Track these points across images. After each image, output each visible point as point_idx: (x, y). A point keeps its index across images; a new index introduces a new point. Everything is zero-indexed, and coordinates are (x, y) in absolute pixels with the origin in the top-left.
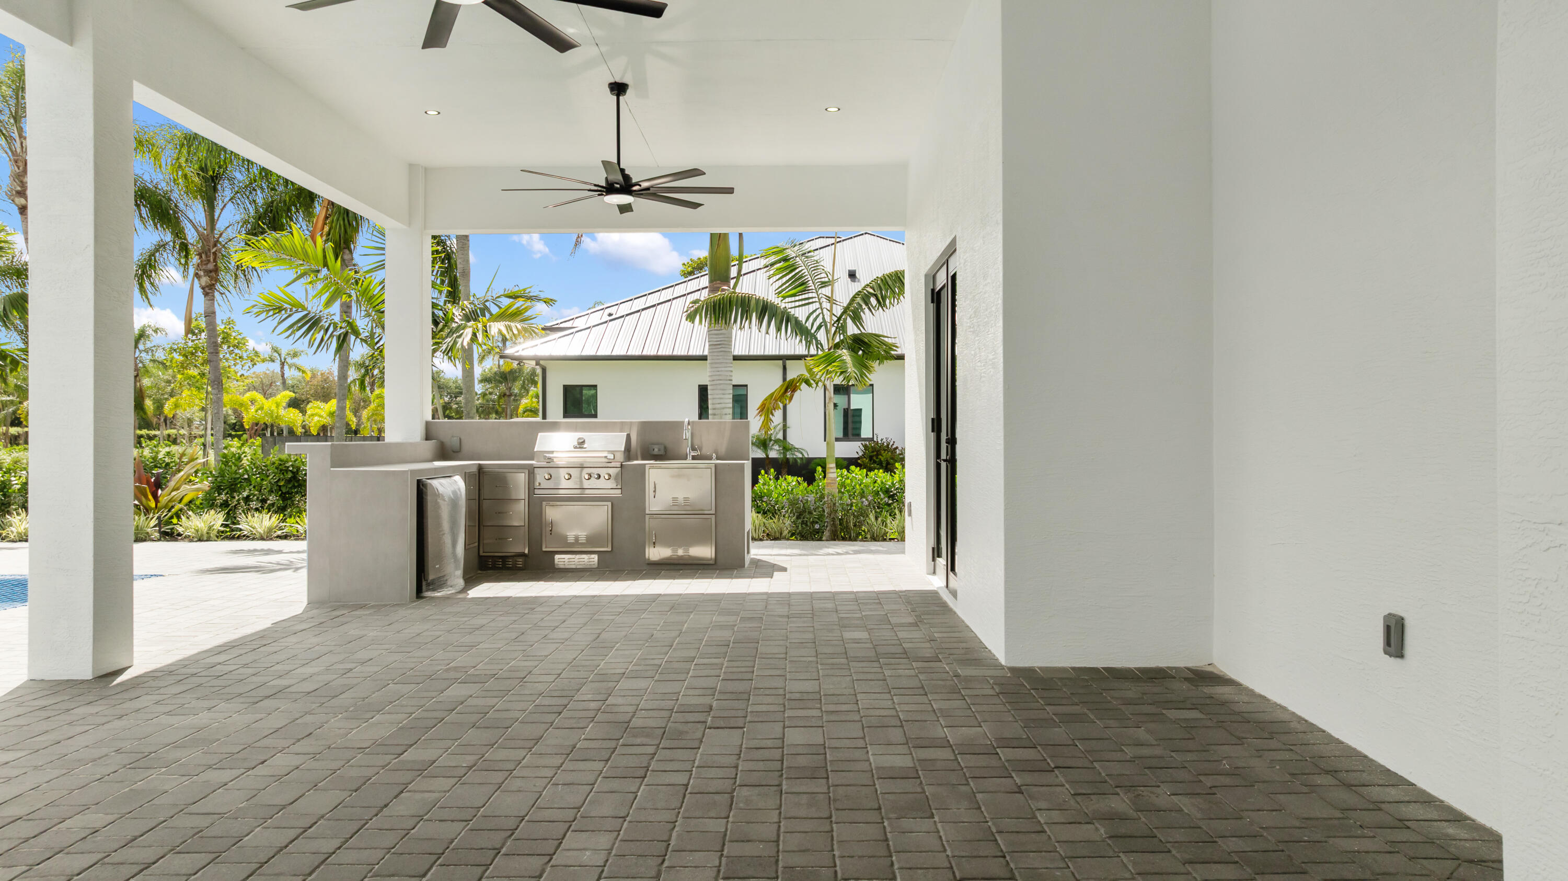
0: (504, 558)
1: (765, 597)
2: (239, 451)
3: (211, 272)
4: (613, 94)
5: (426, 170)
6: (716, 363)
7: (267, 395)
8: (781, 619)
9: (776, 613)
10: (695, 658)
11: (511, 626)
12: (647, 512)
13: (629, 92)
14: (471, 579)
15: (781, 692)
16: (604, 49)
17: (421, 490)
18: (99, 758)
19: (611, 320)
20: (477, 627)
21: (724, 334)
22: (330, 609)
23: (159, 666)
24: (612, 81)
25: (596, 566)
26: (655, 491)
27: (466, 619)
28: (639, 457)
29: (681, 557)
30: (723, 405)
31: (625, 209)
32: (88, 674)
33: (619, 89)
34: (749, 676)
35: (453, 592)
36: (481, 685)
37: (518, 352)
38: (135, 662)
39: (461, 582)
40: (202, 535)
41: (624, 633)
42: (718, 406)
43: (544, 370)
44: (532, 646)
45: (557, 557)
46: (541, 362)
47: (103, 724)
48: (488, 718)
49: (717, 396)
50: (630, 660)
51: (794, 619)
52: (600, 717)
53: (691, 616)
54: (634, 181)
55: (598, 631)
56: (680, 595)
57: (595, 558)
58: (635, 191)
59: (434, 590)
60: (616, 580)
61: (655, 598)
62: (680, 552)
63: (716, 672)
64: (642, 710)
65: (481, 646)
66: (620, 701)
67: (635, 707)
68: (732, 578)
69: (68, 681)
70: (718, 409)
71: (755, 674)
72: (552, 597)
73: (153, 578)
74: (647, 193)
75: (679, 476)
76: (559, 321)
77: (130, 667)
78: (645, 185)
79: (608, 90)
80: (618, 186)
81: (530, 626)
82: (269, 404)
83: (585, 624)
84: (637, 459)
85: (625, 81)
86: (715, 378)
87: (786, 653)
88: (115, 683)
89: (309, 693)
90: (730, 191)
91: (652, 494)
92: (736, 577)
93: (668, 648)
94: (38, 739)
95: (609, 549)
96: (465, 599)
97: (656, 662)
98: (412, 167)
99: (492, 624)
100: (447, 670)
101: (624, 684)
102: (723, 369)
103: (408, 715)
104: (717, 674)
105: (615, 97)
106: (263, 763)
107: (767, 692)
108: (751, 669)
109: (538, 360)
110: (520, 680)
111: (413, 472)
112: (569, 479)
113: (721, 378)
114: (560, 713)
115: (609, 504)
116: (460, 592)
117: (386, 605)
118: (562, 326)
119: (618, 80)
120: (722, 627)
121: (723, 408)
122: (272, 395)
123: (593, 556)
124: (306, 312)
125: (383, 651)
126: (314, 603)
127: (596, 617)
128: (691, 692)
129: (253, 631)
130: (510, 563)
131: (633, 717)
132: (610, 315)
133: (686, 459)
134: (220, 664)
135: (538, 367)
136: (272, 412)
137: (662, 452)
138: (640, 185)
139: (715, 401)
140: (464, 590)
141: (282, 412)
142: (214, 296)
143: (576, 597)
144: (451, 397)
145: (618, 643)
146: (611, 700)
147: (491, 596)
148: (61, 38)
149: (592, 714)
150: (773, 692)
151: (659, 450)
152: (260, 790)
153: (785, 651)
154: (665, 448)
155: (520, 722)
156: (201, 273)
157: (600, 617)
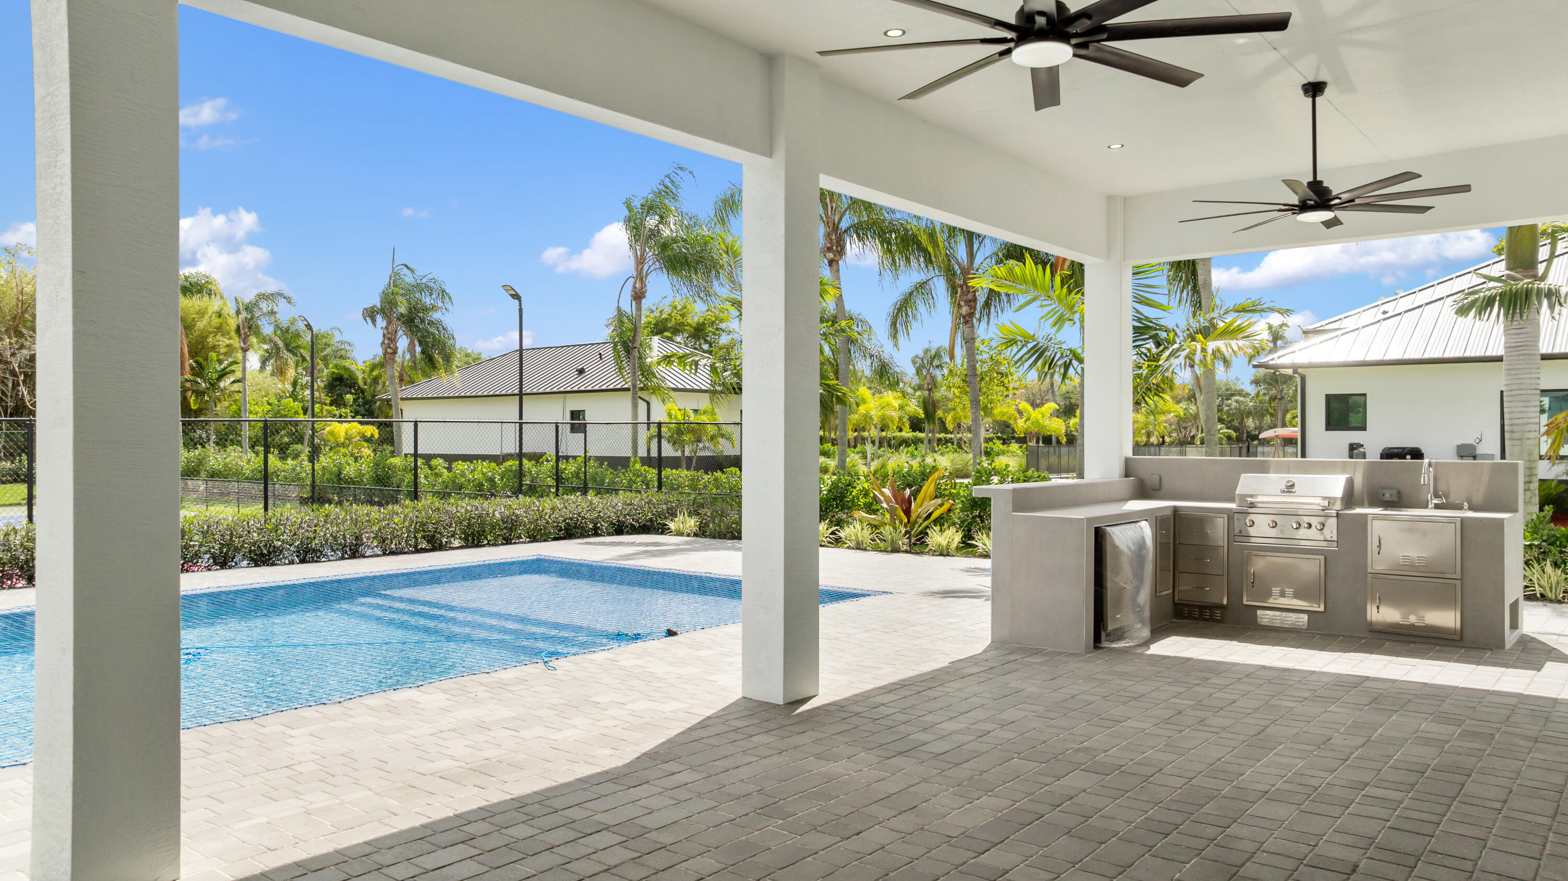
0: (1202, 608)
1: (1513, 701)
2: (990, 467)
3: (970, 301)
4: (1308, 97)
5: (1125, 199)
6: (1514, 369)
7: (1035, 405)
8: (1522, 742)
9: (1518, 731)
10: (1367, 784)
11: (1173, 700)
12: (1369, 570)
13: (1327, 91)
14: (1159, 631)
15: (1468, 866)
16: (1284, 51)
17: (1100, 536)
18: (743, 796)
19: (1385, 319)
20: (1136, 695)
21: (1527, 333)
22: (1008, 652)
23: (838, 698)
24: (1305, 82)
25: (1306, 627)
26: (1380, 546)
27: (1128, 683)
28: (1366, 502)
29: (1412, 626)
30: (1525, 421)
31: (1328, 224)
32: (780, 701)
33: (1314, 89)
34: (1428, 829)
35: (1132, 644)
36: (1102, 777)
37: (1273, 359)
38: (821, 690)
39: (1146, 633)
40: (943, 550)
41: (1295, 730)
42: (1517, 421)
43: (1303, 379)
44: (1181, 731)
45: (1259, 612)
46: (1300, 370)
47: (765, 758)
48: (1088, 825)
49: (1517, 410)
50: (1283, 773)
51: (1545, 746)
52: (1210, 851)
53: (1394, 717)
54: (1334, 194)
55: (1266, 723)
56: (1394, 681)
57: (1305, 617)
58: (1335, 205)
59: (1112, 641)
60: (1322, 648)
61: (1358, 683)
62: (1413, 619)
63: (1384, 813)
64: (1264, 851)
65: (1129, 723)
66: (1244, 832)
67: (1257, 845)
68: (1478, 664)
69: (767, 703)
70: (1518, 425)
71: (1441, 827)
72: (1238, 664)
73: (884, 596)
74: (1349, 204)
75: (1410, 530)
76: (1324, 323)
77: (815, 696)
78: (1345, 197)
79: (1302, 92)
80: (1312, 202)
81: (1192, 703)
82: (1035, 414)
83: (1256, 709)
84: (1362, 505)
85: (1321, 79)
86: (1514, 387)
87: (1505, 802)
88: (798, 711)
89: (938, 755)
90: (1466, 188)
91: (1376, 550)
92: (1486, 663)
93: (1338, 762)
94: (717, 763)
95: (1322, 609)
96: (1142, 655)
97: (1314, 782)
98: (1110, 199)
99: (1154, 694)
100: (1077, 751)
101: (1262, 808)
102: (1525, 376)
103: (1011, 803)
104: (1386, 817)
105: (1310, 99)
106: (858, 834)
107: (1448, 862)
108: (1435, 818)
109: (1295, 368)
110: (1145, 778)
111: (1089, 520)
112: (1274, 527)
113: (1521, 387)
114: (1167, 835)
115: (1322, 558)
116: (1140, 646)
117: (1062, 653)
118: (1327, 327)
119: (1312, 79)
120: (1428, 742)
121: (1526, 424)
122: (1038, 406)
123: (1302, 615)
124: (1035, 343)
125: (1028, 713)
126: (996, 644)
127: (1273, 702)
128: (1338, 838)
129: (930, 669)
130: (1207, 614)
131: (1248, 859)
132: (1385, 312)
133: (1426, 507)
134: (883, 704)
135: (1296, 375)
136: (1038, 422)
137: (1395, 499)
138: (1340, 198)
139: (1513, 416)
140: (1147, 643)
141: (1047, 422)
142: (973, 323)
143: (1264, 667)
144: (1223, 399)
145: (1281, 744)
146: (1234, 830)
147: (1171, 654)
148: (763, 154)
149: (1201, 843)
150: (1456, 863)
151: (1391, 496)
152: (838, 868)
153: (1504, 797)
154: (1399, 493)
155: (1119, 839)
156: (962, 303)
157: (1278, 702)
